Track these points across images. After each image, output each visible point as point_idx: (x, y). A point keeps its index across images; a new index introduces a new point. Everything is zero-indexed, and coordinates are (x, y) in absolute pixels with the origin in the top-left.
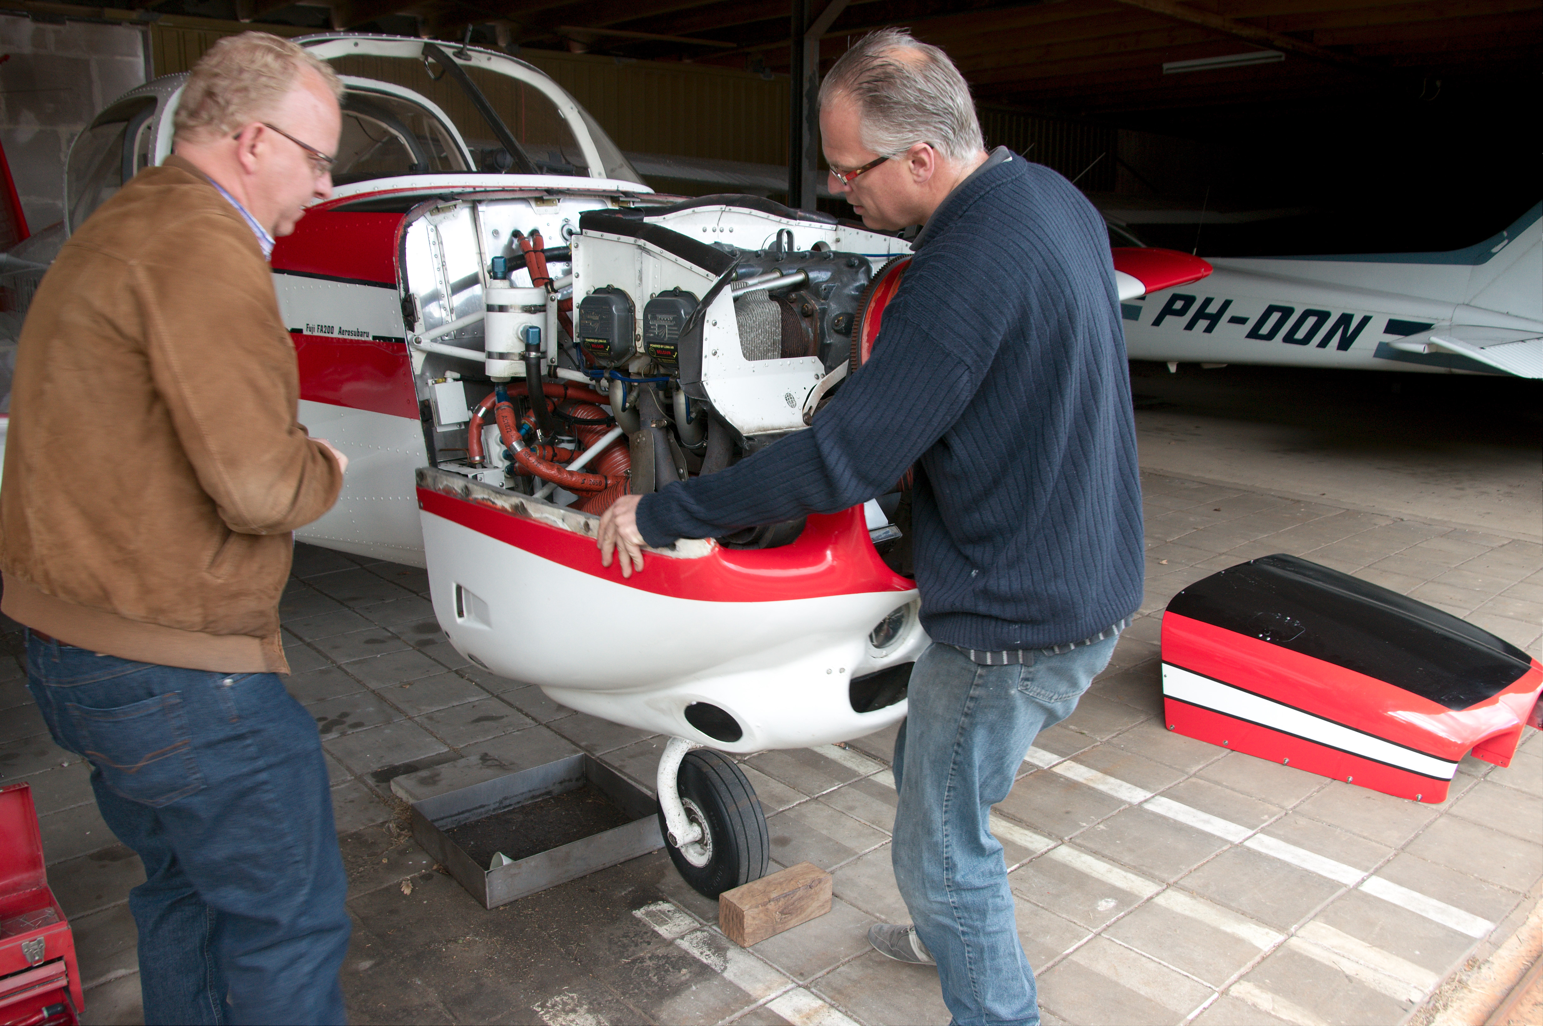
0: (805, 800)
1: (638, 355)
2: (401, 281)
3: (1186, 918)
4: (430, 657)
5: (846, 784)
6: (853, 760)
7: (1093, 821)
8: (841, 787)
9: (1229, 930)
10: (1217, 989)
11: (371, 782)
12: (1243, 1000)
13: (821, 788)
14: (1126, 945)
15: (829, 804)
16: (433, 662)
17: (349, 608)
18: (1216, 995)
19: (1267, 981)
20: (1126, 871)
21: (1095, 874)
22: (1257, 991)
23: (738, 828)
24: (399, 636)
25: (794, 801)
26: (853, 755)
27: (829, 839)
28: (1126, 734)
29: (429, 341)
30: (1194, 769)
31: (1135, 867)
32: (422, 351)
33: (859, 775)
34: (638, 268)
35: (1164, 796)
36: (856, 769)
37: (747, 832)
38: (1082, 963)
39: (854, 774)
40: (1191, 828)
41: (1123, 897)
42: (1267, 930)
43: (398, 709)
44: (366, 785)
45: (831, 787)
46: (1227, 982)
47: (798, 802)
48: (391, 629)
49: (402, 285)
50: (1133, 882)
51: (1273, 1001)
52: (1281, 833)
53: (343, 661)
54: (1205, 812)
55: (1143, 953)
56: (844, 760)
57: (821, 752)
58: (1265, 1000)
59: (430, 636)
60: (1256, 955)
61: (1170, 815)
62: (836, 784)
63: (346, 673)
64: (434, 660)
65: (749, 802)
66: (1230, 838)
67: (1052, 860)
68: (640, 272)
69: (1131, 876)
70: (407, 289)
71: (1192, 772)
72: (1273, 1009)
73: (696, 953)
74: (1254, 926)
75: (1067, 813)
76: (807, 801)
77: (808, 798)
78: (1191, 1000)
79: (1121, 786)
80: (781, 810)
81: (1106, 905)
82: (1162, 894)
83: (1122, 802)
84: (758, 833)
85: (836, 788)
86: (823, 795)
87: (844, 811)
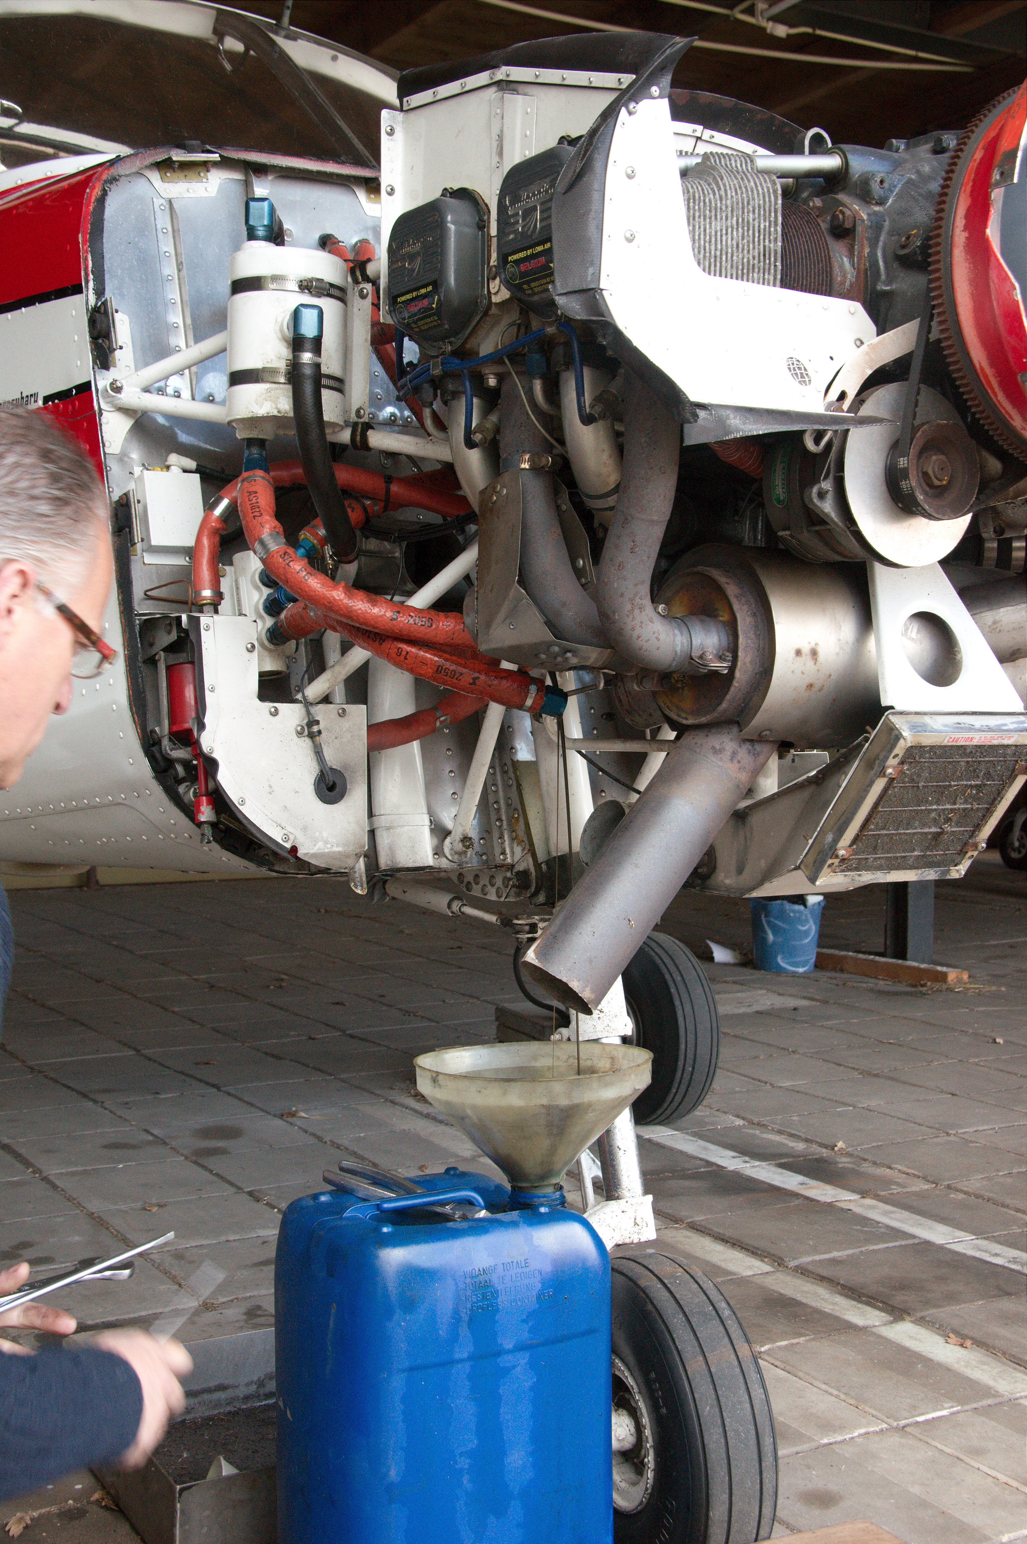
0: (877, 1429)
1: (494, 311)
2: (91, 277)
4: (211, 1171)
5: (966, 1407)
6: (985, 1367)
8: (958, 1412)
13: (914, 1409)
15: (930, 1441)
16: (215, 1178)
17: (95, 1102)
23: (707, 1409)
24: (167, 1141)
25: (856, 1427)
26: (985, 1359)
27: (924, 1504)
29: (139, 390)
32: (125, 411)
33: (996, 1394)
34: (495, 131)
36: (991, 1383)
37: (727, 1421)
39: (987, 1392)
43: (125, 1240)
45: (934, 1411)
47: (862, 1431)
48: (156, 1132)
49: (91, 284)
53: (53, 1170)
56: (966, 1367)
57: (918, 1350)
59: (221, 1144)
62: (946, 1405)
63: (55, 1187)
64: (217, 1175)
65: (733, 1356)
68: (500, 137)
70: (100, 292)
76: (882, 1430)
77: (884, 1426)
80: (825, 1441)
84: (752, 1427)
85: (945, 1413)
86: (917, 1422)
87: (962, 1456)
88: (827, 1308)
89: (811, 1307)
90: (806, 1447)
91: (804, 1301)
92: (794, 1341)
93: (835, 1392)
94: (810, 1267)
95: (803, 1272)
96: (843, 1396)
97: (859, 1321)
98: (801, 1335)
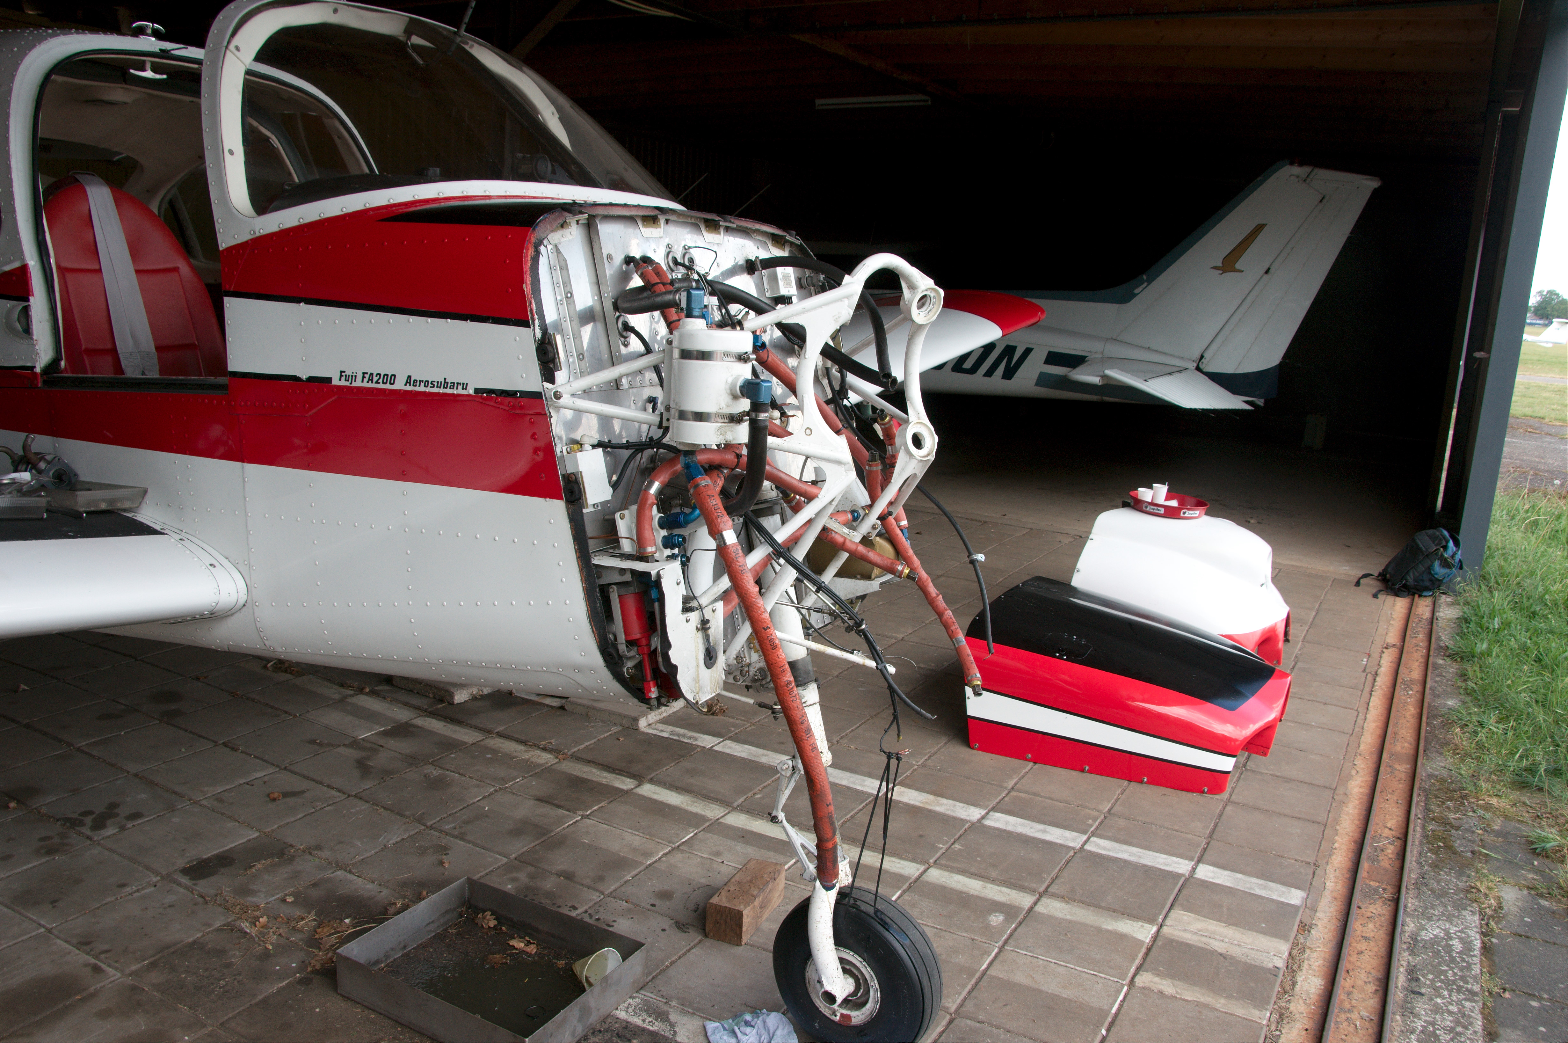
0: (667, 850)
3: (1070, 922)
4: (186, 730)
5: (700, 829)
6: (696, 804)
7: (947, 842)
8: (697, 833)
9: (1110, 928)
10: (1124, 982)
11: (185, 880)
12: (1149, 989)
13: (678, 836)
14: (1031, 954)
15: (693, 852)
16: (192, 735)
17: (58, 679)
18: (1125, 988)
19: (1161, 968)
20: (999, 885)
21: (972, 892)
22: (1157, 979)
24: (137, 708)
25: (658, 852)
26: (694, 800)
28: (936, 756)
30: (1011, 784)
31: (1004, 881)
33: (709, 820)
35: (996, 811)
36: (703, 813)
38: (1001, 976)
39: (703, 818)
40: (1035, 839)
41: (1009, 910)
42: (1140, 923)
43: (175, 793)
44: (180, 884)
45: (687, 834)
46: (1130, 975)
47: (662, 853)
48: (122, 701)
50: (1009, 895)
51: (1174, 985)
52: (1110, 834)
53: (82, 743)
54: (1039, 822)
55: (1049, 959)
56: (688, 805)
57: (661, 800)
58: (1167, 986)
59: (174, 706)
60: (1142, 947)
61: (1010, 828)
62: (691, 830)
63: (92, 756)
64: (192, 733)
66: (1071, 844)
67: (928, 884)
69: (1004, 889)
71: (1010, 787)
72: (1177, 992)
73: (637, 1021)
74: (1128, 921)
75: (921, 836)
76: (670, 851)
77: (670, 848)
78: (1109, 996)
79: (955, 806)
80: (649, 863)
81: (997, 919)
82: (1039, 903)
83: (964, 821)
85: (692, 835)
86: (683, 843)
87: (712, 858)
88: (604, 781)
89: (594, 782)
90: (642, 868)
91: (589, 778)
92: (600, 805)
93: (637, 833)
94: (579, 755)
95: (576, 758)
96: (641, 835)
97: (625, 787)
98: (600, 802)
